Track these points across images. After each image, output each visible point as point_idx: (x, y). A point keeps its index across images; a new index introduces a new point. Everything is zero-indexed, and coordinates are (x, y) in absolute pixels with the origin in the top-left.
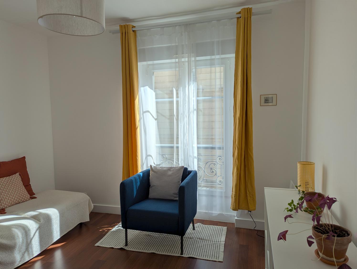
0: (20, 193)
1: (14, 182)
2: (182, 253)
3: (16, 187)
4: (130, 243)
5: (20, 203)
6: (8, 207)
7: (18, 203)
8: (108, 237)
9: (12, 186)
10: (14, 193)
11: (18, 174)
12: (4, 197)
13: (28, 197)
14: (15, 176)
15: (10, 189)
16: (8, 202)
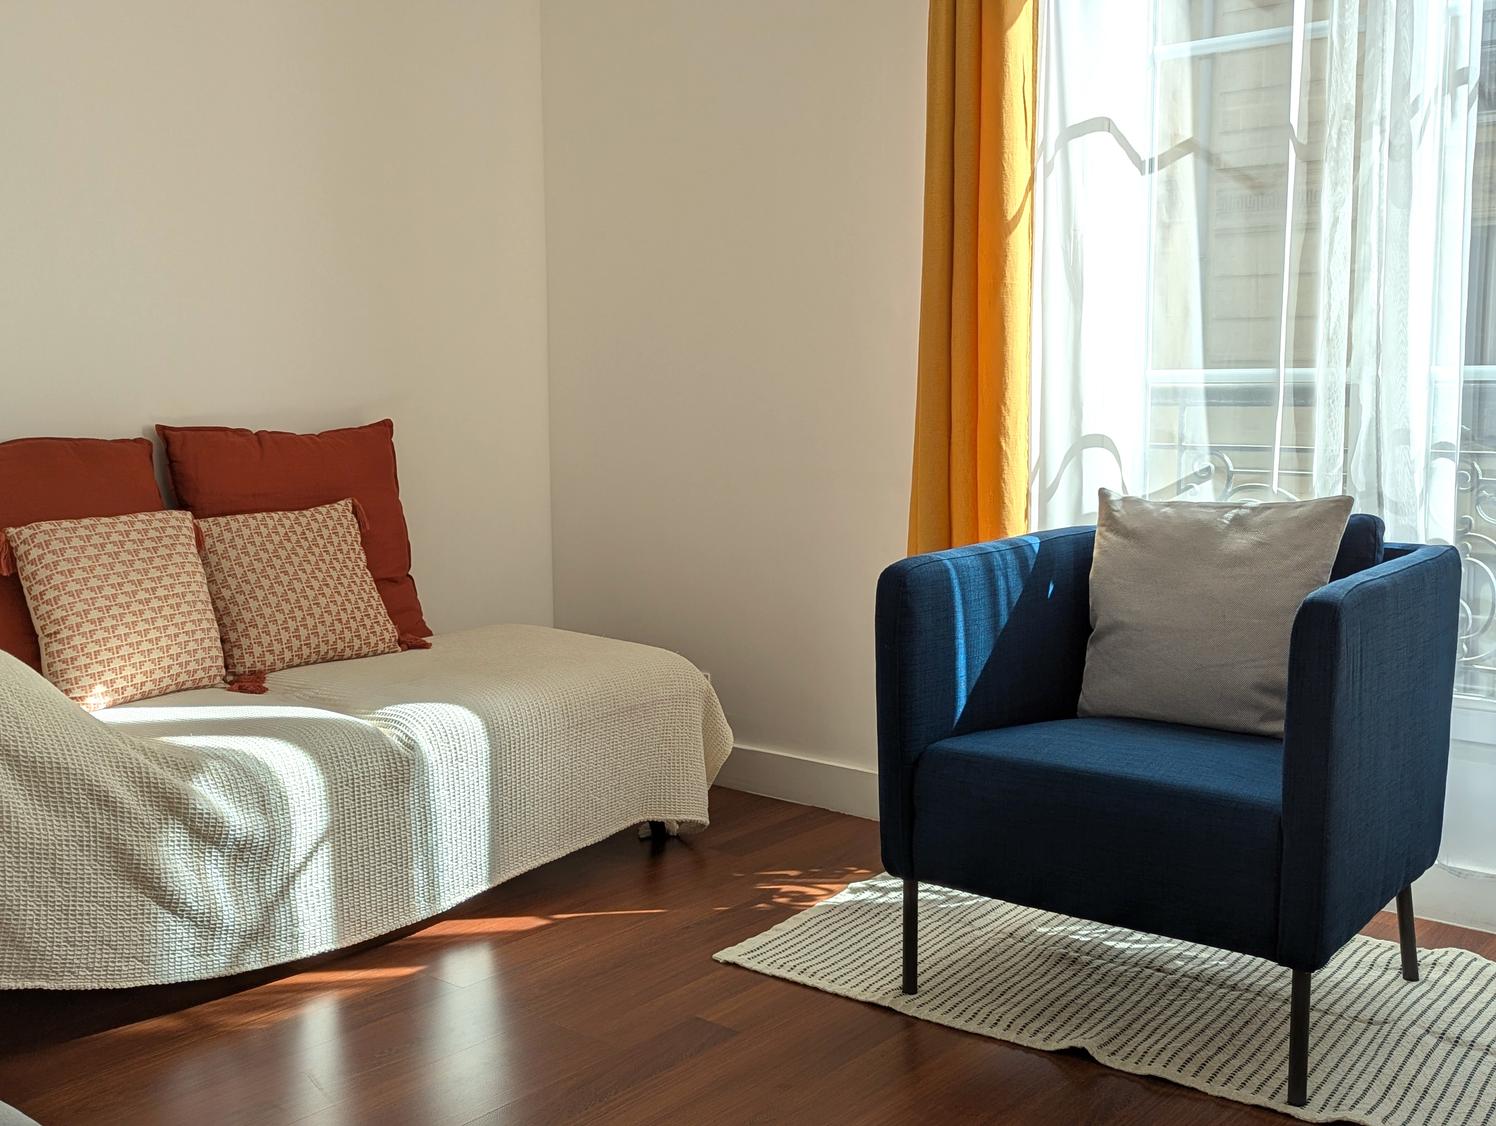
0: (343, 604)
1: (321, 542)
2: (1298, 1096)
3: (328, 571)
4: (932, 983)
5: (341, 658)
6: (279, 665)
7: (332, 660)
8: (804, 928)
9: (309, 562)
10: (315, 598)
11: (344, 506)
12: (267, 611)
13: (387, 636)
14: (328, 512)
15: (296, 573)
16: (285, 641)
